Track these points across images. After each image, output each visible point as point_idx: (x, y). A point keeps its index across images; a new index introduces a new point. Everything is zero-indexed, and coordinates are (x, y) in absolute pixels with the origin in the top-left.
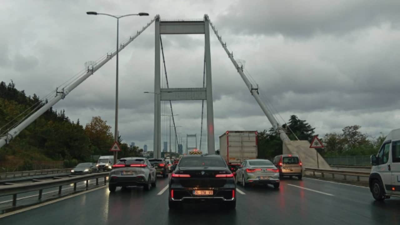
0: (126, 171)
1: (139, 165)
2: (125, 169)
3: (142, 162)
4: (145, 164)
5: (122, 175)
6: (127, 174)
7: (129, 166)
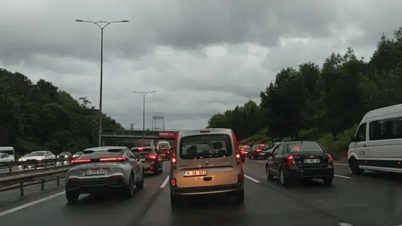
0: (93, 169)
1: (115, 159)
2: (91, 165)
3: (120, 153)
4: (125, 156)
5: (86, 175)
6: (95, 173)
7: (97, 160)
